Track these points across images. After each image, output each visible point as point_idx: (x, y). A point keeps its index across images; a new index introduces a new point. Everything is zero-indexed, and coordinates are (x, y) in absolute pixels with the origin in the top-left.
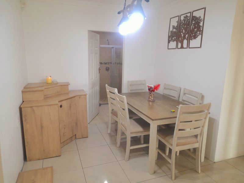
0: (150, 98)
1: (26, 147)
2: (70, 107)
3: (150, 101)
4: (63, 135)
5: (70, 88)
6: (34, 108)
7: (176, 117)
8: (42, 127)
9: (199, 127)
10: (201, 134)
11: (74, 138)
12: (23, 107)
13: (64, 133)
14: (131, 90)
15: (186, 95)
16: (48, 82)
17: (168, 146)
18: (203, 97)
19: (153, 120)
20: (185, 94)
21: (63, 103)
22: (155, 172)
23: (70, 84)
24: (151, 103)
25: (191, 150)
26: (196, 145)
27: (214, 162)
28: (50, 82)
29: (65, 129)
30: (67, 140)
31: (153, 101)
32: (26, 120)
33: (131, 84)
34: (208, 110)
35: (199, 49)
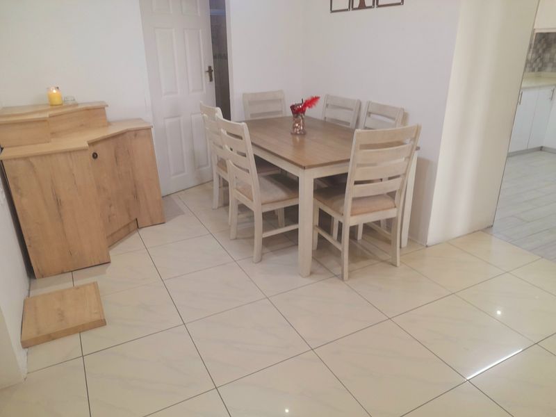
0: (297, 127)
1: (28, 247)
2: (116, 158)
3: (296, 134)
4: (110, 221)
5: (111, 114)
6: (33, 160)
7: (348, 160)
8: (58, 203)
9: (398, 176)
10: (400, 190)
11: (133, 226)
12: (7, 160)
13: (109, 217)
14: (252, 115)
15: (372, 115)
16: (54, 103)
17: (337, 218)
18: (405, 117)
19: (304, 168)
20: (369, 114)
21: (99, 149)
22: (312, 273)
23: (107, 106)
24: (298, 138)
25: (382, 222)
26: (392, 213)
27: (427, 246)
28: (59, 103)
29: (110, 206)
30: (119, 230)
31: (303, 134)
32: (17, 188)
33: (251, 100)
34: (415, 139)
35: (399, 6)
